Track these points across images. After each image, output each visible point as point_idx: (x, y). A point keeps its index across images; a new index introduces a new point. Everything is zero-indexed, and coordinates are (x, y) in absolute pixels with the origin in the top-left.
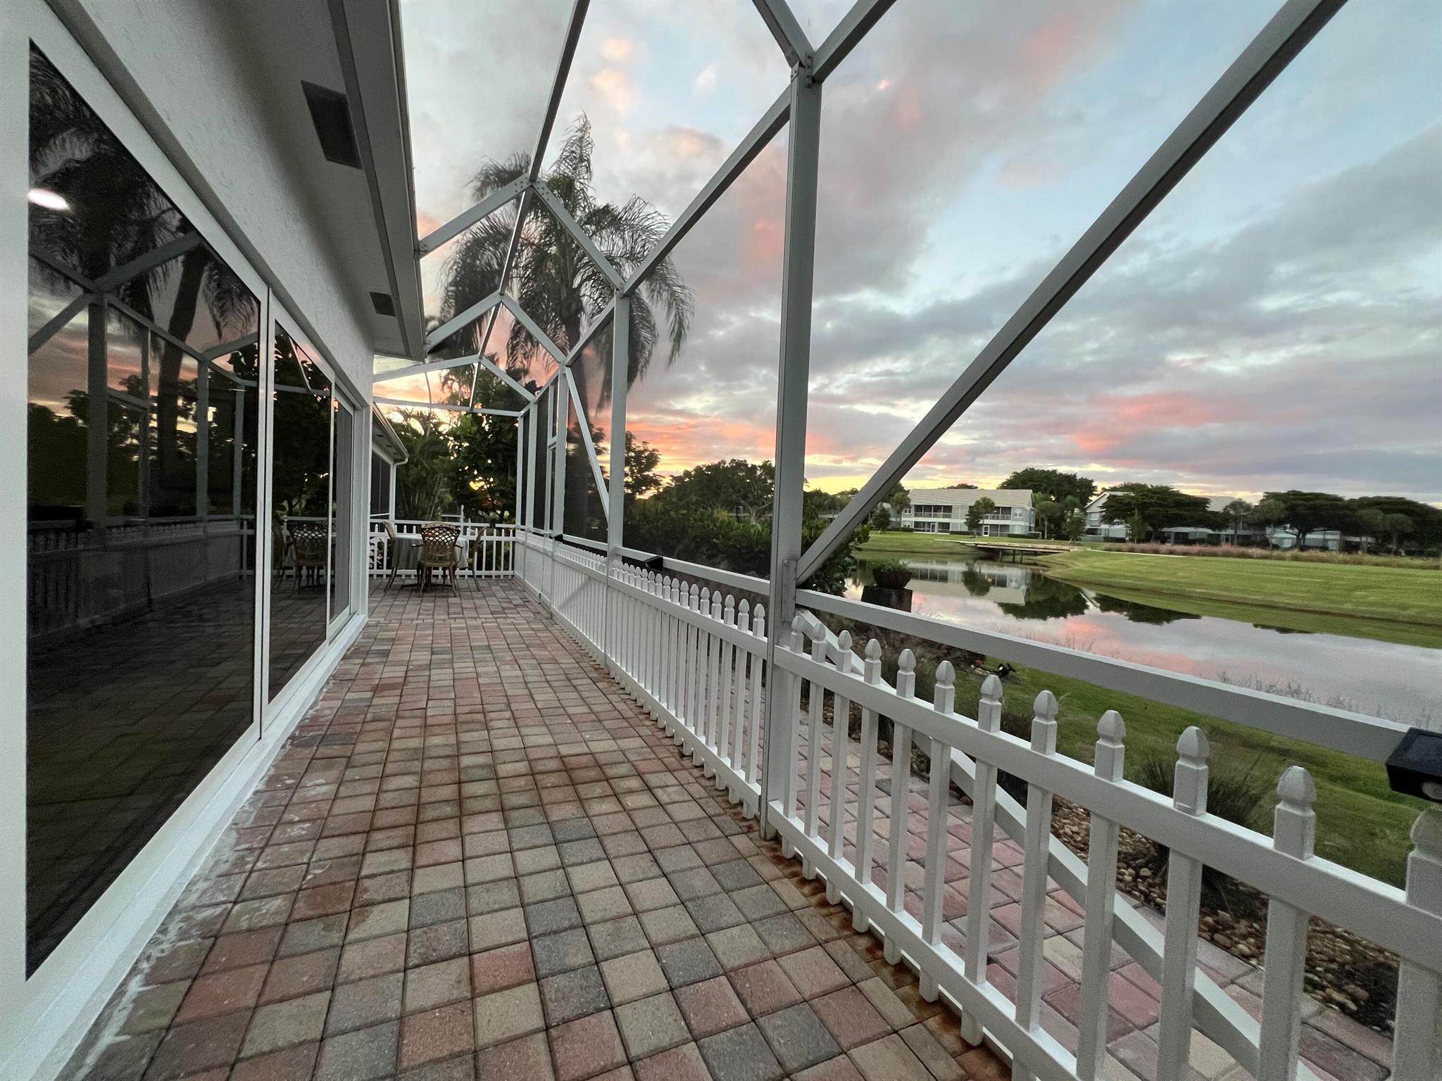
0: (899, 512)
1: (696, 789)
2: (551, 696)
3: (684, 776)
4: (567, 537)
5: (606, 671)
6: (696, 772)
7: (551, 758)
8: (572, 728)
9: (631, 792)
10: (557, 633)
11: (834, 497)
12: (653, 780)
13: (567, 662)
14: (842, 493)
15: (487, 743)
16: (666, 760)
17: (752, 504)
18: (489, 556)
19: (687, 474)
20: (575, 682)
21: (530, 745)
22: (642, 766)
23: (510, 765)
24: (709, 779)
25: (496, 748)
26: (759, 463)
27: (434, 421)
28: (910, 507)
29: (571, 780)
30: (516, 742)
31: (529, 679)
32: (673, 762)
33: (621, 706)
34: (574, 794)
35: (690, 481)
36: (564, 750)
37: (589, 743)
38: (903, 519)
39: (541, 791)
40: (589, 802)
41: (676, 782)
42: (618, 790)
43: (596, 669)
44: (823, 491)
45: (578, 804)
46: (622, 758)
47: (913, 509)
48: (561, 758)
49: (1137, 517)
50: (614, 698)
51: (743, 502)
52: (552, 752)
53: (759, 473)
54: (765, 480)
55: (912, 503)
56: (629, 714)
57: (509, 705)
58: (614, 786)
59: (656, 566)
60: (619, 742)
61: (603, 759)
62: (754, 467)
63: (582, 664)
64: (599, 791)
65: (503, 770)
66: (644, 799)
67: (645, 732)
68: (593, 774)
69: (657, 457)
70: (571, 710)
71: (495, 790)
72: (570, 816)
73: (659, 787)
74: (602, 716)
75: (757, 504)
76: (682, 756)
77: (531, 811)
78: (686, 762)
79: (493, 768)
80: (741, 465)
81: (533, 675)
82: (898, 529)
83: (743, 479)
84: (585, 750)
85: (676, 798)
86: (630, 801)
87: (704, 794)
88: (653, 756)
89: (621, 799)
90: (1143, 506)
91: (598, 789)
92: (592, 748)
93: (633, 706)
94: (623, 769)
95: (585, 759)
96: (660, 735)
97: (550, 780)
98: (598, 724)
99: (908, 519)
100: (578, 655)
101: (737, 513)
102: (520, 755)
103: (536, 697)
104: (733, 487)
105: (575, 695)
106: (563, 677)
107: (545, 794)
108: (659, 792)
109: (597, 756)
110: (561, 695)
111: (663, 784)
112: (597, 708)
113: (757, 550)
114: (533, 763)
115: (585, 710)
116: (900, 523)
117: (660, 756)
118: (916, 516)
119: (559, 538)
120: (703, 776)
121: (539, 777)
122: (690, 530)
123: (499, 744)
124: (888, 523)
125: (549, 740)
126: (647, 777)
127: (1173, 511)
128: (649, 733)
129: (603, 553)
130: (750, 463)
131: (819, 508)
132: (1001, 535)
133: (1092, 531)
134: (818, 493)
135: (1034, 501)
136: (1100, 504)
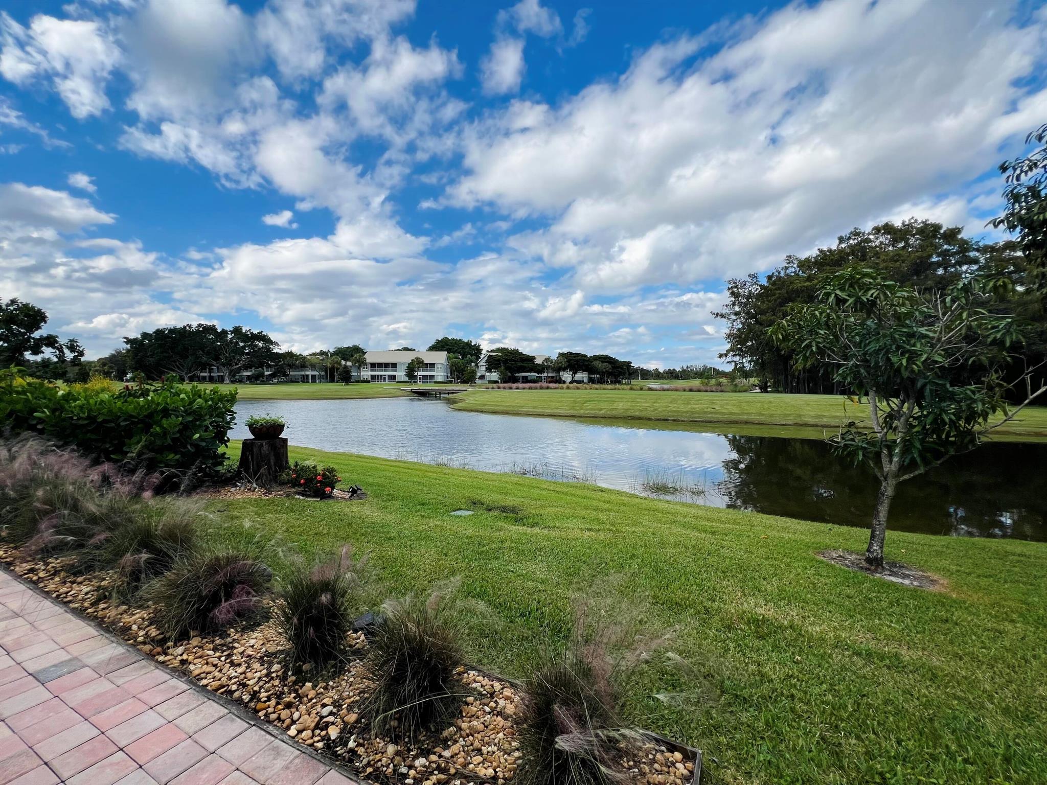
0: (359, 369)
11: (305, 358)
14: (313, 354)
17: (224, 365)
26: (229, 328)
28: (367, 364)
38: (362, 374)
44: (295, 352)
47: (369, 366)
49: (502, 368)
53: (230, 336)
54: (237, 343)
55: (368, 361)
75: (231, 365)
82: (359, 381)
90: (505, 361)
99: (366, 373)
104: (203, 349)
116: (360, 377)
118: (372, 371)
124: (351, 377)
127: (520, 364)
131: (292, 366)
132: (430, 382)
133: (482, 377)
134: (290, 355)
135: (449, 359)
136: (484, 360)
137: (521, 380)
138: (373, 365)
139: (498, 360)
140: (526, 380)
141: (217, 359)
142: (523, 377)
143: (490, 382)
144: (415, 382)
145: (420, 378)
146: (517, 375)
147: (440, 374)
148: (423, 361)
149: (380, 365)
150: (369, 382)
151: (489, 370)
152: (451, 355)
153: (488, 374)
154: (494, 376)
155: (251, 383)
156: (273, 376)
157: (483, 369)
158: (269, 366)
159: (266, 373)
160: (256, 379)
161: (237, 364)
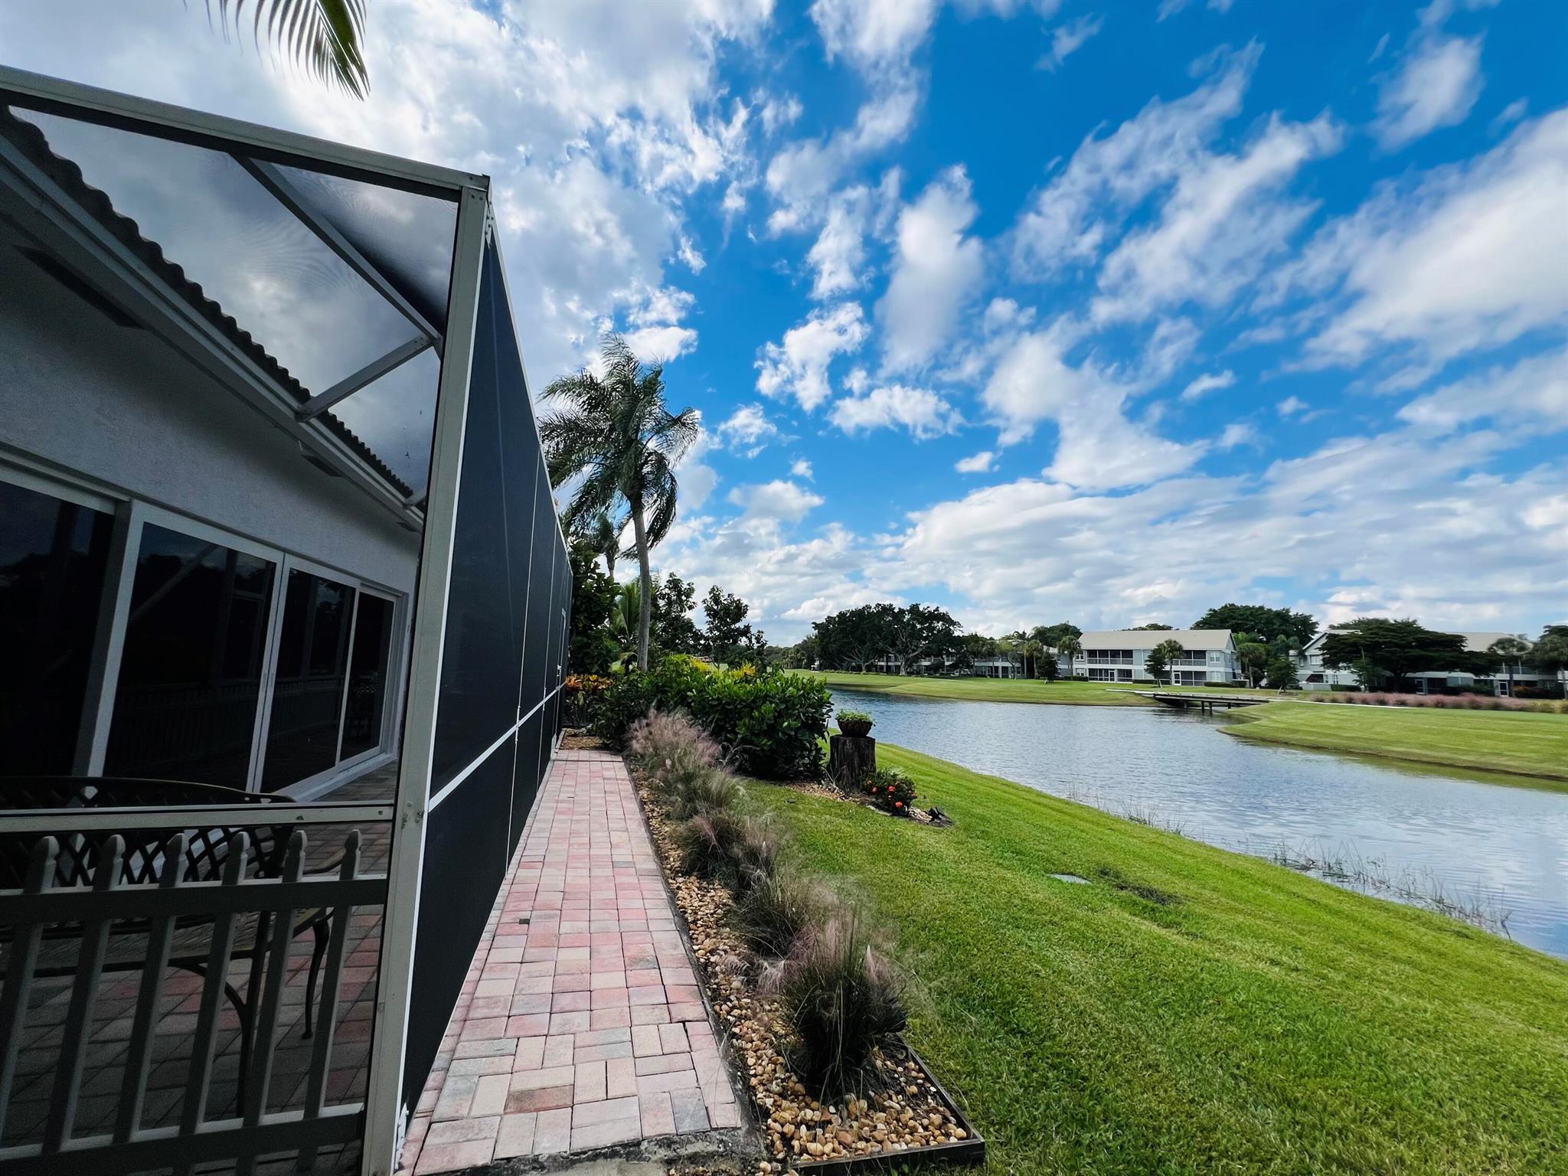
0: (1069, 658)
11: (994, 642)
17: (900, 653)
26: (906, 606)
28: (1081, 652)
35: (834, 628)
38: (1075, 666)
44: (980, 635)
47: (1085, 655)
49: (1366, 660)
51: (890, 650)
53: (906, 617)
54: (914, 625)
55: (1083, 647)
62: (902, 611)
75: (907, 653)
80: (887, 610)
82: (1070, 678)
83: (890, 624)
90: (1375, 647)
99: (1082, 666)
101: (887, 662)
104: (880, 634)
116: (1071, 671)
118: (1090, 662)
124: (1055, 670)
127: (1418, 652)
130: (897, 607)
131: (976, 654)
132: (1197, 684)
133: (1316, 678)
134: (975, 638)
135: (1235, 642)
136: (1319, 645)
137: (1425, 686)
138: (1092, 653)
139: (1354, 644)
140: (1439, 687)
141: (893, 645)
142: (1431, 680)
143: (1336, 688)
144: (1168, 683)
145: (1177, 676)
146: (1410, 675)
147: (1217, 670)
148: (1181, 647)
149: (1104, 653)
150: (1085, 679)
151: (1331, 662)
152: (1241, 635)
153: (1329, 672)
154: (1346, 676)
155: (930, 675)
156: (954, 667)
157: (1319, 661)
158: (949, 654)
159: (947, 664)
160: (935, 671)
161: (914, 651)
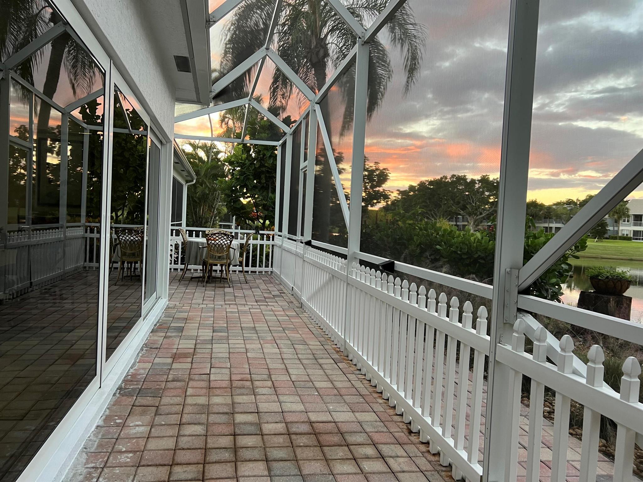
0: (617, 222)
1: (422, 462)
2: (302, 371)
3: (412, 449)
4: (314, 243)
5: (345, 355)
6: (423, 448)
7: (303, 422)
8: (318, 399)
9: (368, 458)
10: (306, 320)
11: (549, 208)
12: (386, 450)
13: (314, 343)
14: (558, 204)
15: (254, 405)
16: (396, 435)
17: (470, 214)
18: (254, 256)
19: (412, 188)
20: (321, 361)
21: (287, 410)
22: (377, 437)
23: (273, 424)
24: (434, 455)
25: (261, 410)
26: (477, 177)
27: (215, 150)
28: (628, 216)
29: (319, 441)
30: (275, 407)
31: (285, 356)
32: (402, 436)
33: (358, 384)
34: (321, 454)
35: (414, 196)
36: (313, 417)
37: (333, 413)
38: (621, 228)
39: (296, 448)
40: (334, 462)
41: (405, 454)
42: (357, 455)
43: (338, 352)
44: (539, 201)
45: (324, 463)
46: (360, 429)
47: (631, 219)
48: (311, 423)
50: (352, 377)
51: (462, 212)
52: (303, 418)
53: (477, 186)
54: (483, 193)
55: (632, 212)
56: (364, 392)
57: (270, 375)
58: (354, 451)
59: (388, 268)
60: (357, 414)
61: (344, 428)
62: (473, 182)
63: (326, 347)
64: (341, 454)
65: (268, 428)
66: (378, 466)
67: (378, 408)
68: (336, 439)
69: (387, 175)
70: (318, 385)
71: (261, 444)
72: (319, 471)
73: (391, 457)
74: (343, 392)
75: (476, 214)
76: (410, 432)
77: (288, 463)
78: (413, 438)
79: (259, 425)
80: (461, 180)
81: (288, 352)
82: (615, 237)
83: (463, 191)
84: (330, 419)
85: (406, 469)
86: (367, 466)
87: (429, 467)
88: (385, 430)
89: (359, 463)
91: (341, 452)
92: (335, 417)
93: (367, 385)
94: (360, 438)
95: (330, 426)
96: (391, 412)
97: (302, 440)
98: (339, 397)
99: (626, 228)
100: (322, 339)
101: (456, 222)
102: (279, 418)
103: (290, 371)
104: (453, 200)
105: (321, 372)
106: (311, 356)
107: (299, 451)
108: (391, 461)
109: (339, 425)
110: (310, 371)
111: (393, 454)
112: (338, 385)
113: (476, 256)
114: (289, 425)
115: (330, 385)
116: (617, 232)
117: (392, 430)
118: (635, 225)
119: (308, 243)
120: (429, 451)
121: (293, 437)
122: (415, 238)
123: (263, 407)
124: (605, 231)
125: (301, 407)
126: (380, 447)
128: (382, 410)
129: (344, 257)
130: (470, 177)
138: (638, 218)
141: (464, 208)
150: (630, 239)
